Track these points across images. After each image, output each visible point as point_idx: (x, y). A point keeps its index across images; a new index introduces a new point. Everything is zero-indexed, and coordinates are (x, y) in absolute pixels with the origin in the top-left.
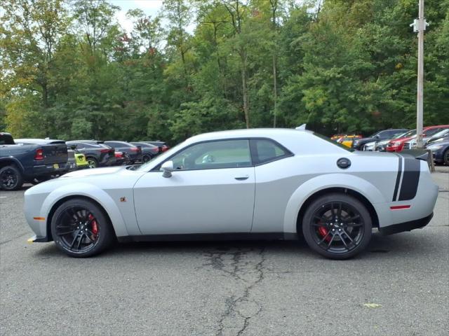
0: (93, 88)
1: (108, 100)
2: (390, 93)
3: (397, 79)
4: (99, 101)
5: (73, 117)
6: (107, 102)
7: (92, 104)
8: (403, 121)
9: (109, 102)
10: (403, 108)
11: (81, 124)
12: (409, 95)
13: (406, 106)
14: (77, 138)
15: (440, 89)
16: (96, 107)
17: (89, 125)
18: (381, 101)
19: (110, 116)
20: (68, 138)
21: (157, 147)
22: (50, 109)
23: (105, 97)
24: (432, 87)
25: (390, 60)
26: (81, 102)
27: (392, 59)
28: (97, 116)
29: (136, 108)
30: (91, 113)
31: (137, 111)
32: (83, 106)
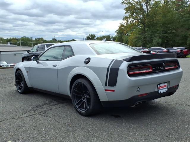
0: (164, 24)
1: (170, 29)
4: (166, 29)
5: (154, 37)
6: (170, 30)
7: (163, 31)
9: (171, 29)
11: (157, 40)
14: (155, 46)
16: (164, 32)
17: (160, 40)
19: (171, 36)
20: (151, 46)
21: (180, 50)
22: (145, 34)
23: (169, 27)
26: (158, 30)
28: (164, 36)
29: (182, 32)
30: (161, 35)
31: (183, 33)
32: (159, 32)
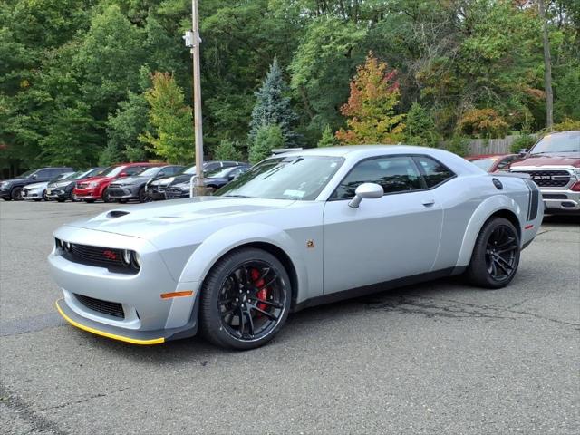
2: (18, 118)
3: (24, 102)
8: (37, 158)
10: (36, 140)
12: (42, 124)
13: (39, 139)
15: (83, 119)
18: (7, 130)
24: (73, 116)
25: (14, 74)
27: (17, 74)
